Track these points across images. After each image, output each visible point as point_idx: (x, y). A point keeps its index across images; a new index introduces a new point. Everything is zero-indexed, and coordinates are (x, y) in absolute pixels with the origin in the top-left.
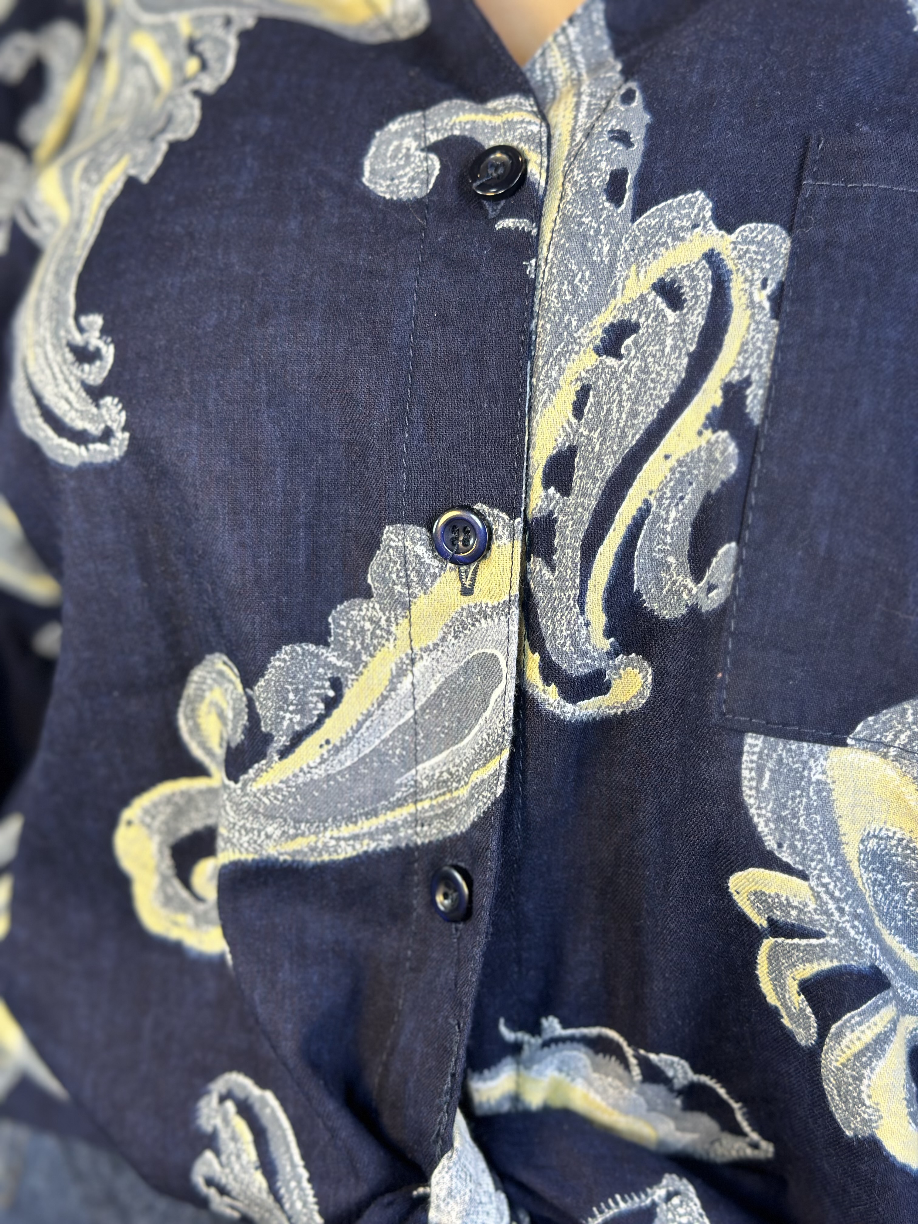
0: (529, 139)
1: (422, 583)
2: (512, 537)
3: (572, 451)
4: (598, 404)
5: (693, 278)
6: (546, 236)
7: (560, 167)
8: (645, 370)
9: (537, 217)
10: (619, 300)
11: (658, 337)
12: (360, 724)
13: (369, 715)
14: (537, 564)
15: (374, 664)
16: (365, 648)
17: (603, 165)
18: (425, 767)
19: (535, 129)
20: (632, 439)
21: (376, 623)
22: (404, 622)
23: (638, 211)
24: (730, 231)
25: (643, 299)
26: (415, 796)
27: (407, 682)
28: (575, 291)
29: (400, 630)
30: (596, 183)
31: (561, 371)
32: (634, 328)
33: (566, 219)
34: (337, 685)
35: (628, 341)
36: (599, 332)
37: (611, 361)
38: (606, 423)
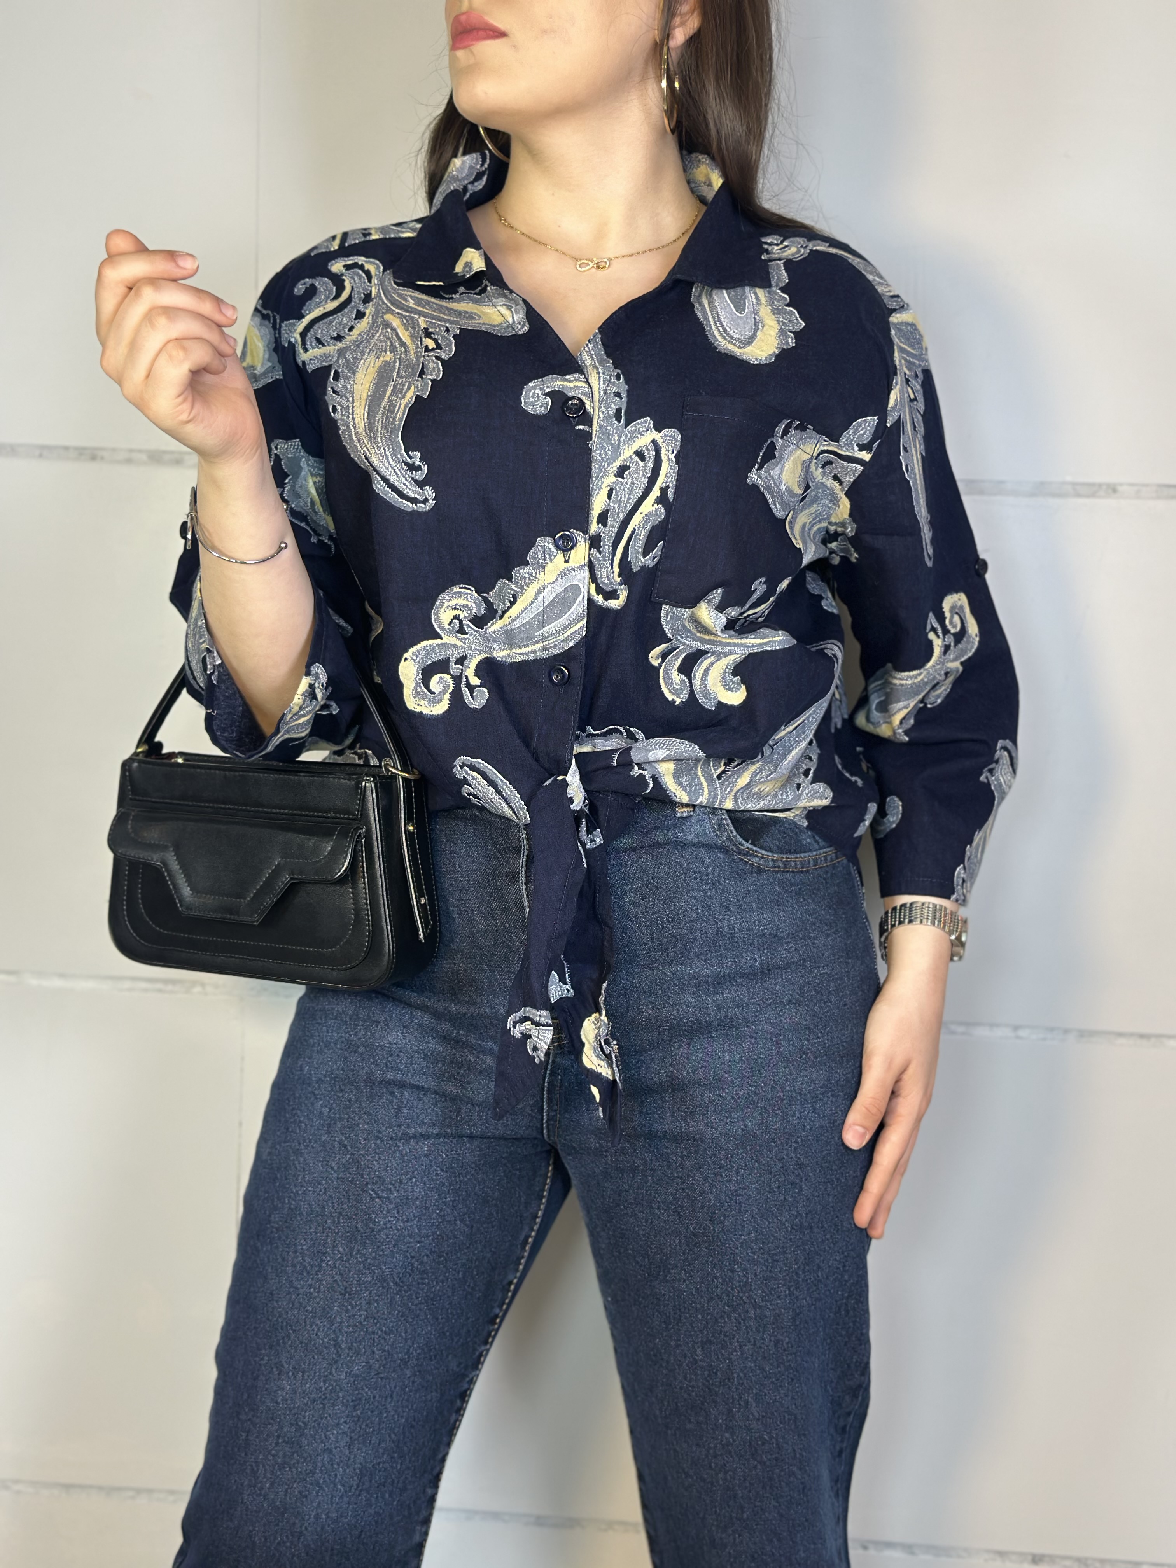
0: (585, 394)
1: (550, 558)
2: (585, 542)
3: (608, 511)
4: (617, 495)
5: (648, 450)
6: (594, 433)
7: (596, 404)
8: (633, 483)
9: (591, 426)
10: (622, 457)
11: (637, 472)
12: (523, 612)
13: (526, 608)
14: (594, 551)
15: (529, 590)
16: (526, 584)
17: (613, 406)
18: (546, 629)
19: (587, 390)
20: (629, 507)
21: (531, 575)
22: (542, 574)
23: (627, 425)
24: (660, 432)
25: (631, 457)
26: (543, 639)
27: (541, 596)
28: (606, 454)
29: (540, 577)
30: (611, 413)
31: (602, 483)
32: (629, 468)
33: (601, 427)
34: (515, 597)
35: (627, 473)
36: (615, 469)
37: (620, 480)
38: (620, 502)
